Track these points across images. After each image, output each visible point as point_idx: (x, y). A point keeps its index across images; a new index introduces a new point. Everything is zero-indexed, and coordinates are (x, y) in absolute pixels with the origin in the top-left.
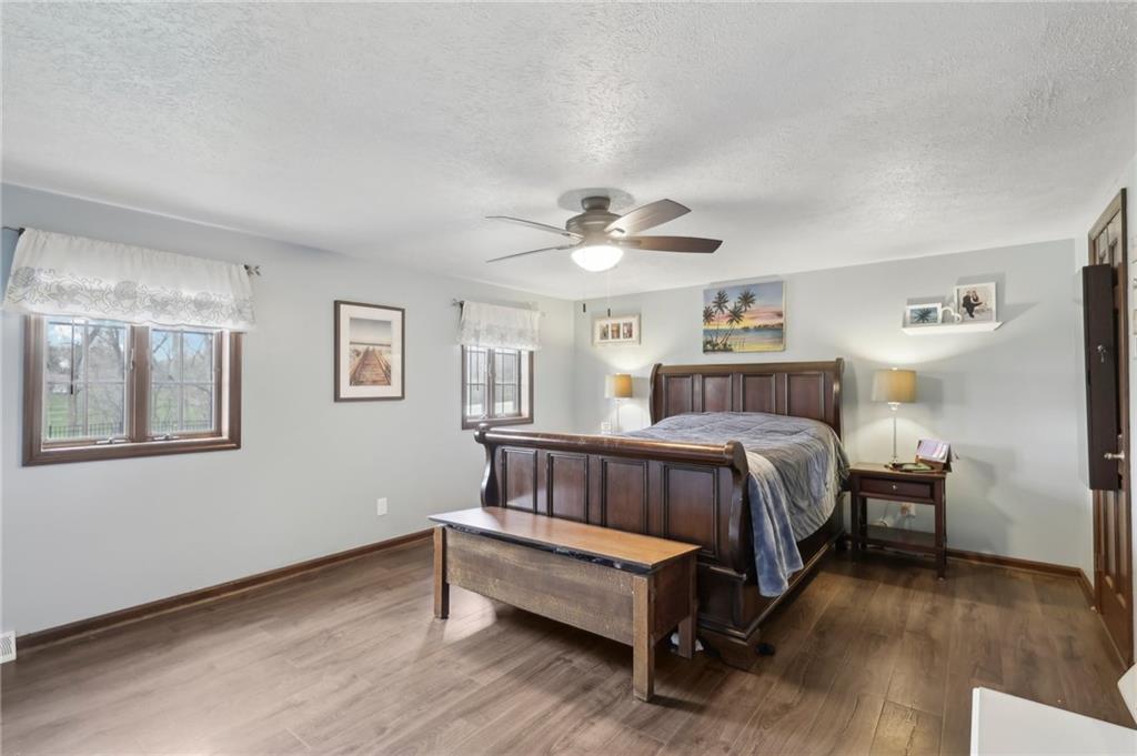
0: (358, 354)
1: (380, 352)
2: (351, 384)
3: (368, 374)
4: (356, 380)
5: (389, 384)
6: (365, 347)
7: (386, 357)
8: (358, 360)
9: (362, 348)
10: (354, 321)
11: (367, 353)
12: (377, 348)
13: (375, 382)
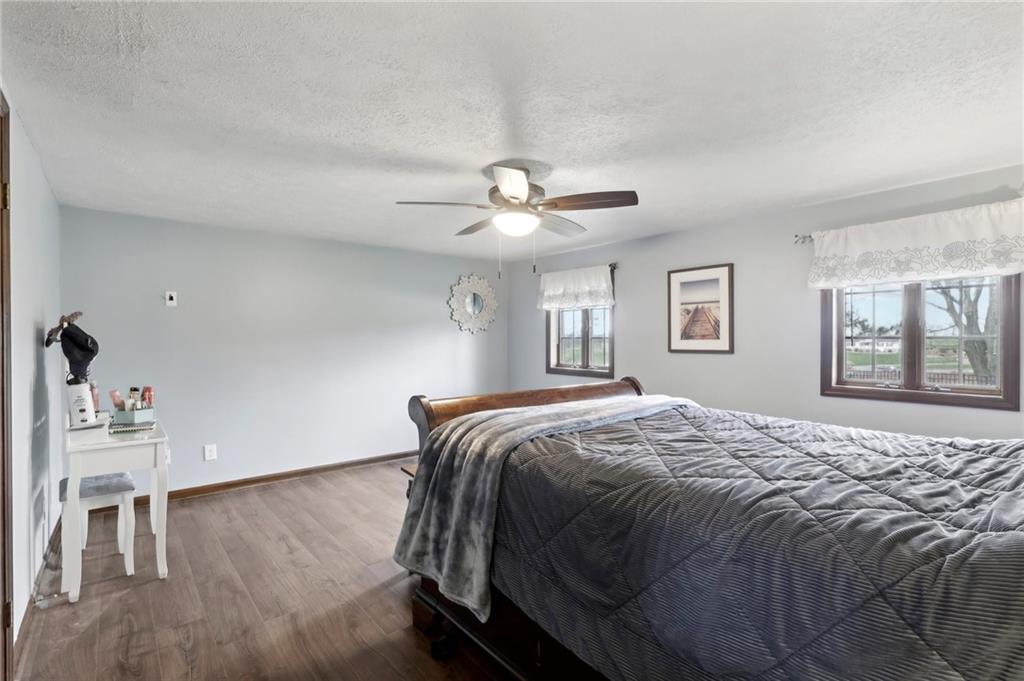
0: (688, 312)
1: (709, 309)
2: (682, 338)
3: (697, 329)
4: (686, 335)
5: (718, 338)
6: (694, 306)
7: (714, 312)
8: (688, 317)
9: (691, 307)
10: (684, 285)
11: (696, 311)
12: (706, 305)
13: (704, 337)
